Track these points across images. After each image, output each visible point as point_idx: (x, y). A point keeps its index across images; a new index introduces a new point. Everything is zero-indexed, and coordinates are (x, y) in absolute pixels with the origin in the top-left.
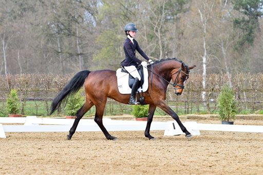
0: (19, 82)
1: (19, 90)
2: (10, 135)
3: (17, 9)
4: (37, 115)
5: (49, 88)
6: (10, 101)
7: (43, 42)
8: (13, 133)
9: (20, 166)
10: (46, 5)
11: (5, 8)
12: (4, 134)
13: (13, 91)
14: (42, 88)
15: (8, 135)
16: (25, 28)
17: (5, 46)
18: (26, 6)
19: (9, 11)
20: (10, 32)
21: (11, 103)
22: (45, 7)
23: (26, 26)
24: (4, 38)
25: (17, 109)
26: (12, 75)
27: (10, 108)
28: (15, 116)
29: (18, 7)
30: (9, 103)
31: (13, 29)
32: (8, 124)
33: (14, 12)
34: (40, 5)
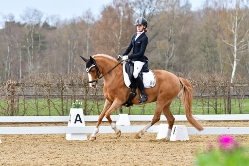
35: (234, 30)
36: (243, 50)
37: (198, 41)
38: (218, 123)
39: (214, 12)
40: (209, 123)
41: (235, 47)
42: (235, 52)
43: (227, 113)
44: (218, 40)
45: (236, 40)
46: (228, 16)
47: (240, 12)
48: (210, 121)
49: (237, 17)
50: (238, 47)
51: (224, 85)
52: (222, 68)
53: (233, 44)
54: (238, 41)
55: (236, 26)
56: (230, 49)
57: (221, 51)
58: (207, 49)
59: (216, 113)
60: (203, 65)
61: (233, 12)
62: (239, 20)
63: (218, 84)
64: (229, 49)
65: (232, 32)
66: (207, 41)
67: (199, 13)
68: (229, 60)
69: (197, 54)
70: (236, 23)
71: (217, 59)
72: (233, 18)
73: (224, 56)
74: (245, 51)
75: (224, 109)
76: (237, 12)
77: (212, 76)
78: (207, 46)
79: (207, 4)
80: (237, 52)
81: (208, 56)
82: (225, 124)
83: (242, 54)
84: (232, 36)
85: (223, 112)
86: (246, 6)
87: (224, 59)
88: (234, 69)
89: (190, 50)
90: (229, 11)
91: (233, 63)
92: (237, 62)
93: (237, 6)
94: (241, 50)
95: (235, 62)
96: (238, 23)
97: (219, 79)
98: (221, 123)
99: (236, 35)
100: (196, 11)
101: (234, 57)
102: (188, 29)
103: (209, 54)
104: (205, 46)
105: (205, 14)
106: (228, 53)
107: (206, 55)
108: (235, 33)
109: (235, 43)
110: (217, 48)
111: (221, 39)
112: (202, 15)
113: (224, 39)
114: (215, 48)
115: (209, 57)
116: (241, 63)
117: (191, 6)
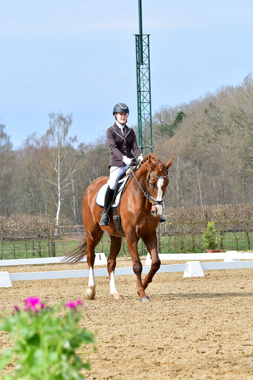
0: (217, 214)
1: (216, 223)
2: (209, 273)
3: (211, 131)
4: (237, 250)
5: (249, 219)
6: (208, 235)
7: (240, 167)
8: (213, 271)
9: (221, 308)
10: (242, 126)
11: (198, 131)
12: (202, 272)
13: (211, 224)
14: (241, 218)
15: (207, 274)
16: (220, 152)
17: (199, 173)
18: (221, 128)
19: (202, 135)
20: (204, 158)
21: (209, 237)
22: (241, 129)
23: (222, 150)
24: (198, 165)
25: (215, 244)
26: (208, 207)
27: (208, 242)
28: (213, 252)
29: (212, 130)
30: (206, 237)
31: (207, 153)
32: (206, 261)
33: (208, 136)
34: (235, 127)
35: (57, 169)
36: (67, 188)
37: (21, 180)
38: (42, 267)
39: (36, 151)
40: (33, 267)
41: (59, 186)
42: (59, 191)
43: (51, 255)
44: (40, 179)
45: (59, 179)
46: (50, 154)
47: (62, 149)
48: (34, 265)
49: (59, 156)
50: (61, 186)
51: (47, 228)
52: (46, 208)
53: (57, 182)
54: (61, 180)
55: (59, 164)
56: (54, 188)
57: (45, 191)
58: (31, 189)
59: (41, 256)
60: (27, 206)
61: (55, 150)
62: (62, 159)
63: (41, 227)
64: (52, 188)
65: (55, 171)
66: (29, 180)
67: (20, 152)
68: (53, 199)
69: (21, 194)
70: (59, 162)
71: (40, 199)
72: (55, 157)
73: (47, 196)
74: (69, 190)
75: (48, 252)
76: (59, 151)
77: (34, 219)
78: (30, 186)
79: (28, 143)
80: (61, 191)
81: (31, 196)
82: (50, 267)
83: (66, 193)
84: (55, 175)
85: (48, 255)
86: (68, 144)
87: (49, 198)
88: (59, 208)
89: (13, 190)
90: (51, 149)
91: (57, 203)
92: (61, 201)
93: (59, 143)
94: (65, 189)
95: (59, 201)
96: (60, 161)
97: (41, 221)
98: (46, 266)
99: (59, 174)
100: (17, 150)
101: (58, 196)
102: (10, 169)
103: (33, 194)
104: (28, 185)
105: (27, 153)
106: (52, 192)
107: (29, 195)
108: (58, 172)
109: (59, 182)
110: (41, 187)
111: (44, 178)
112: (24, 155)
113: (47, 179)
114: (38, 188)
115: (33, 197)
116: (65, 202)
117: (12, 146)
